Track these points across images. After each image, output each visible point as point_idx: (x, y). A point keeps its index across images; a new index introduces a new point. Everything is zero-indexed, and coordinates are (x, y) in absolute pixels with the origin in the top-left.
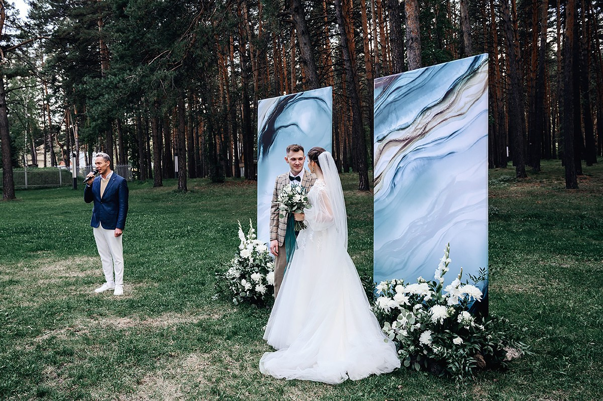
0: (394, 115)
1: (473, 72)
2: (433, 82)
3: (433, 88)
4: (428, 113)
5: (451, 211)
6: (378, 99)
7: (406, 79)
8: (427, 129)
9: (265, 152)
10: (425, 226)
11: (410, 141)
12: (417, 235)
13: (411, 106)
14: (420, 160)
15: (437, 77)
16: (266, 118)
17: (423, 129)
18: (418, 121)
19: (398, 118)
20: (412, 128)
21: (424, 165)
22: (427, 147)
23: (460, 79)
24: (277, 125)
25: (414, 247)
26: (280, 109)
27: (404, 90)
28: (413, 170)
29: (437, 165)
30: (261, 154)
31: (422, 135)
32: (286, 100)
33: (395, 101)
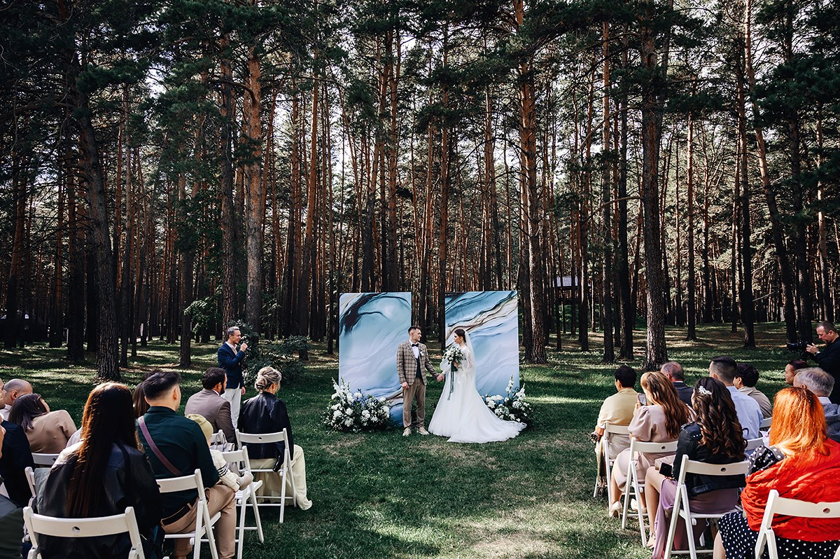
0: (461, 313)
1: (510, 298)
2: (487, 299)
3: (487, 302)
4: (484, 314)
5: (499, 361)
6: (448, 303)
7: (469, 295)
8: (483, 322)
9: (348, 330)
11: (473, 327)
13: (473, 309)
15: (490, 297)
16: (349, 306)
17: (481, 321)
18: (478, 317)
19: (463, 315)
20: (474, 320)
21: (482, 339)
22: (484, 331)
23: (504, 300)
24: (360, 312)
26: (363, 301)
27: (467, 301)
28: (475, 342)
29: (490, 340)
30: (343, 330)
31: (481, 324)
32: (370, 297)
33: (461, 306)
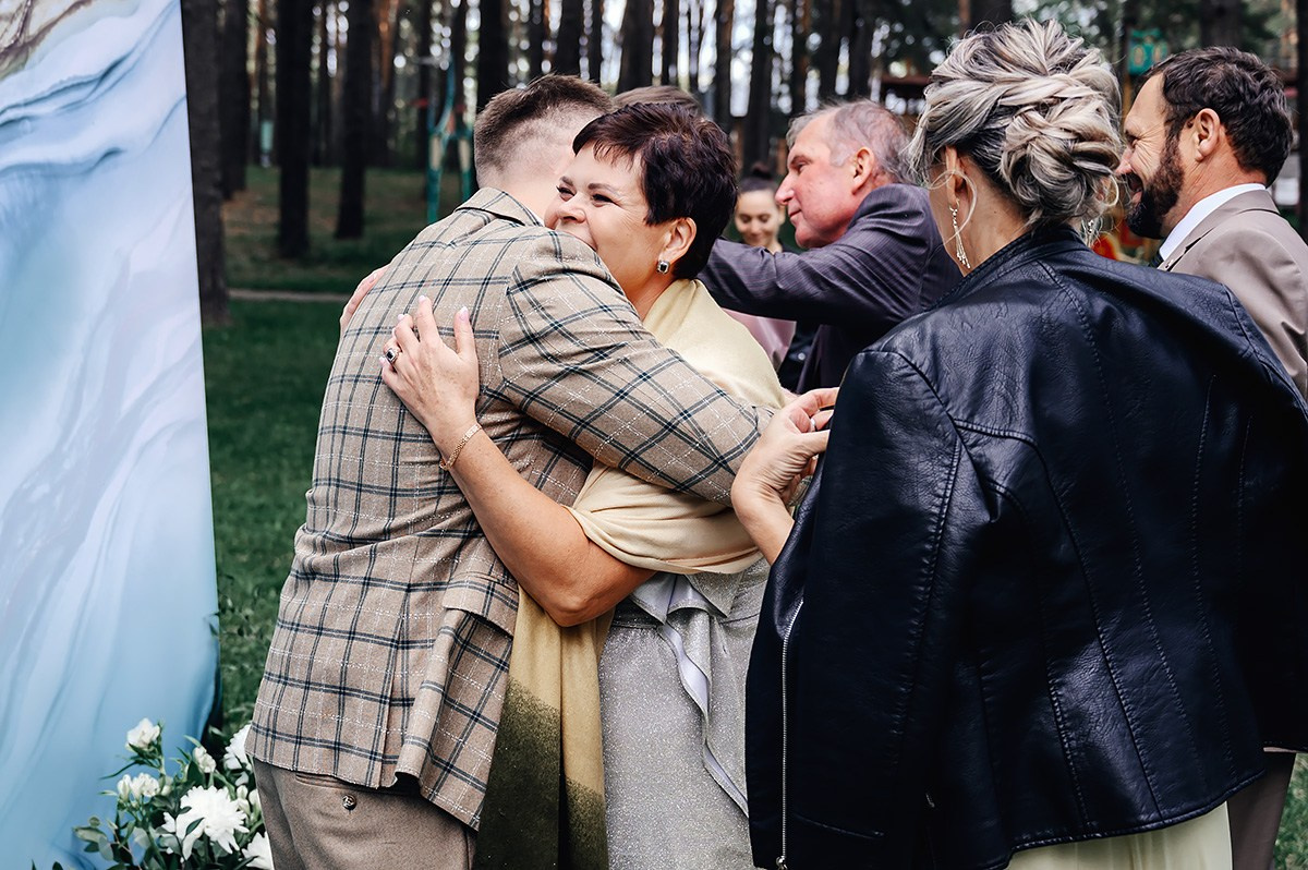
5: (127, 404)
8: (33, 29)
10: (58, 499)
12: (34, 552)
14: (21, 178)
17: (18, 23)
21: (36, 203)
25: (30, 618)
